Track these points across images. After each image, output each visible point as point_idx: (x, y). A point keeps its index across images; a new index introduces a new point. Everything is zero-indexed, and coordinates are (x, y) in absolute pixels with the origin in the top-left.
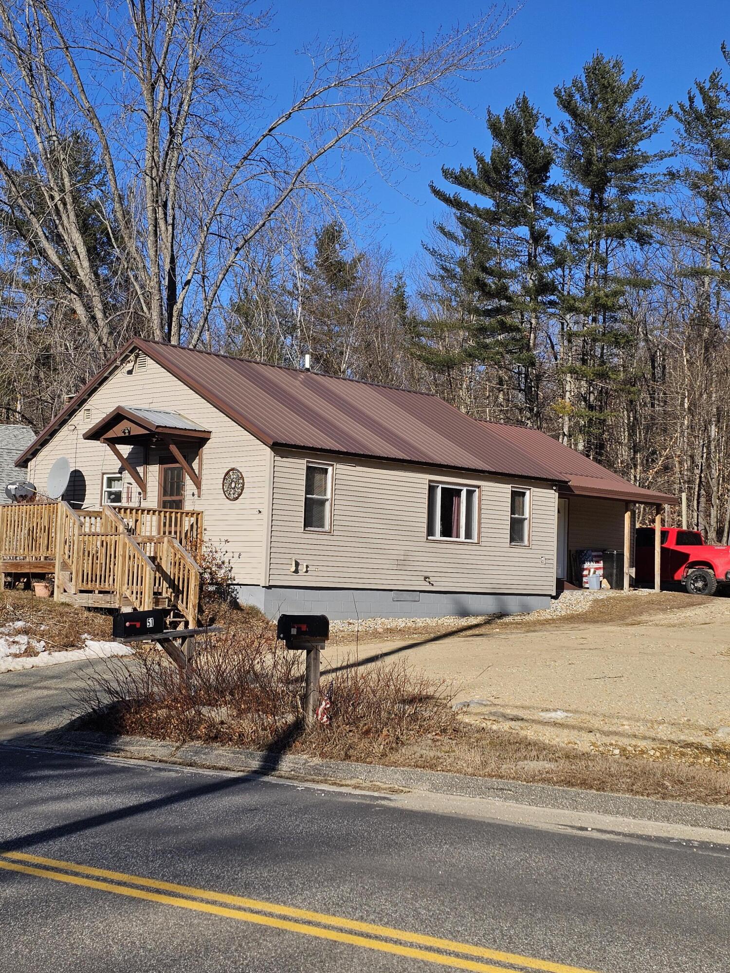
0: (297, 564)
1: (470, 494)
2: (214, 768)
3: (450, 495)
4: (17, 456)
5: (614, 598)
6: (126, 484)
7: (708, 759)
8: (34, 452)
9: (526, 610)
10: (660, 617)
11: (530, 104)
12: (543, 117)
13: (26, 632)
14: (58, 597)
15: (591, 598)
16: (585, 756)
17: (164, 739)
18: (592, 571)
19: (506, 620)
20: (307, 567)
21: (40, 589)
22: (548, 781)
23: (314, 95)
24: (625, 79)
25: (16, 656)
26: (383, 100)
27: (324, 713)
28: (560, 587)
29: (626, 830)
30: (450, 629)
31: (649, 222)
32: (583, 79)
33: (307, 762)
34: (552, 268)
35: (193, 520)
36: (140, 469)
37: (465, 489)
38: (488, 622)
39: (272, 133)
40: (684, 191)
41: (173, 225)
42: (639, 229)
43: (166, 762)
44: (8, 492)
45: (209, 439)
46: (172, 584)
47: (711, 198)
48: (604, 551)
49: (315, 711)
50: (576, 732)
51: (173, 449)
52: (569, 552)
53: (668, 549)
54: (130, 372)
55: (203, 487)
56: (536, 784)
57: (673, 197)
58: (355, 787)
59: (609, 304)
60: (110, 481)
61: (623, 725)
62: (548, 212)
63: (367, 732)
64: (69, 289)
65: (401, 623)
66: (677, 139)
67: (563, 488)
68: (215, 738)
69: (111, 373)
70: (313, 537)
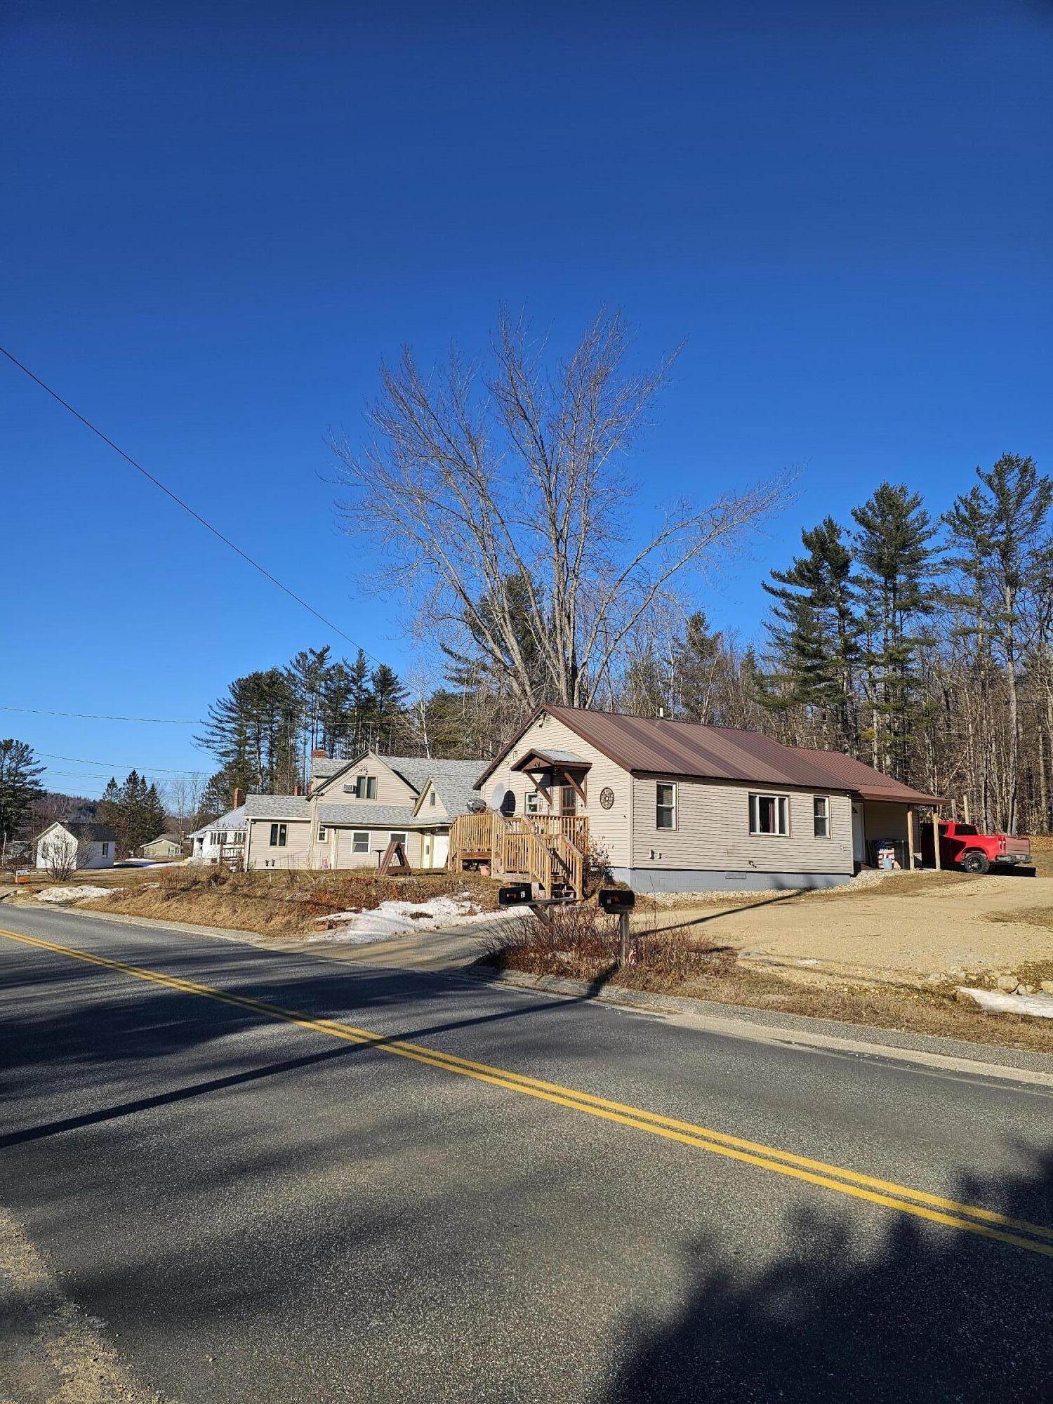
0: (653, 853)
1: (781, 801)
2: (558, 993)
3: (766, 803)
4: (475, 781)
5: (901, 876)
6: (540, 800)
7: (916, 997)
8: (484, 780)
9: (830, 885)
10: (937, 891)
11: (835, 523)
12: (845, 530)
13: (469, 899)
14: (494, 876)
15: (882, 876)
16: (818, 992)
17: (531, 973)
18: (885, 856)
19: (814, 892)
20: (660, 854)
21: (484, 870)
22: (776, 1009)
23: (666, 535)
24: (909, 498)
25: (462, 915)
26: (710, 536)
27: (632, 958)
28: (858, 867)
29: (820, 1045)
30: (768, 899)
31: (931, 598)
32: (874, 501)
33: (618, 991)
34: (855, 635)
35: (582, 823)
36: (548, 789)
37: (777, 798)
38: (799, 894)
39: (638, 562)
40: (960, 573)
41: (574, 628)
42: (923, 603)
43: (530, 988)
44: (468, 806)
45: (590, 768)
46: (566, 868)
47: (980, 577)
48: (894, 841)
49: (627, 956)
50: (820, 975)
51: (567, 775)
52: (866, 842)
53: (949, 839)
54: (541, 726)
55: (588, 800)
56: (767, 1011)
57: (952, 577)
58: (646, 1009)
59: (901, 658)
60: (530, 797)
61: (857, 970)
62: (852, 596)
63: (660, 972)
64: (509, 673)
65: (732, 895)
66: (948, 537)
67: (855, 796)
68: (562, 973)
69: (529, 727)
70: (663, 834)
